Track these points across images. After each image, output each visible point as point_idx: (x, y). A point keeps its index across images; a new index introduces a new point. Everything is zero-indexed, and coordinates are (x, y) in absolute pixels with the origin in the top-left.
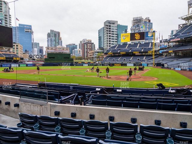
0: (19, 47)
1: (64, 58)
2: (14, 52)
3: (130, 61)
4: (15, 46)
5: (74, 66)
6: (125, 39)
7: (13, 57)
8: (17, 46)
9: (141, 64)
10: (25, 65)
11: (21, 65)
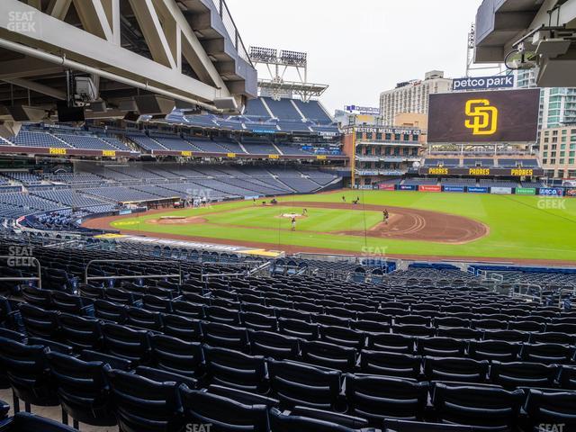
2: (533, 155)
7: (518, 167)
10: (532, 191)
11: (520, 190)
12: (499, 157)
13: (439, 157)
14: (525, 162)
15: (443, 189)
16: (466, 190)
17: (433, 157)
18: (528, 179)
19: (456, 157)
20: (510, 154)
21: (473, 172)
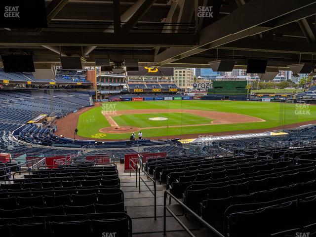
0: (186, 73)
1: (236, 88)
4: (182, 72)
5: (246, 100)
7: (171, 88)
8: (184, 72)
10: (180, 98)
11: (175, 98)
12: (161, 83)
13: (134, 83)
14: (172, 85)
15: (144, 99)
16: (154, 99)
17: (132, 83)
18: (175, 93)
19: (143, 83)
20: (165, 82)
21: (154, 90)
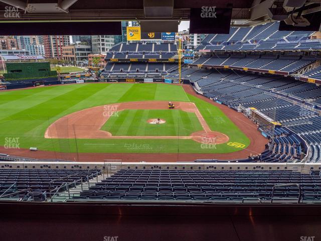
1: (39, 70)
3: (146, 72)
5: (61, 83)
6: (133, 35)
9: (164, 80)
